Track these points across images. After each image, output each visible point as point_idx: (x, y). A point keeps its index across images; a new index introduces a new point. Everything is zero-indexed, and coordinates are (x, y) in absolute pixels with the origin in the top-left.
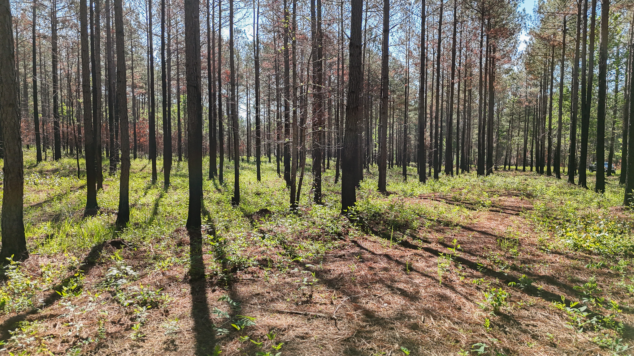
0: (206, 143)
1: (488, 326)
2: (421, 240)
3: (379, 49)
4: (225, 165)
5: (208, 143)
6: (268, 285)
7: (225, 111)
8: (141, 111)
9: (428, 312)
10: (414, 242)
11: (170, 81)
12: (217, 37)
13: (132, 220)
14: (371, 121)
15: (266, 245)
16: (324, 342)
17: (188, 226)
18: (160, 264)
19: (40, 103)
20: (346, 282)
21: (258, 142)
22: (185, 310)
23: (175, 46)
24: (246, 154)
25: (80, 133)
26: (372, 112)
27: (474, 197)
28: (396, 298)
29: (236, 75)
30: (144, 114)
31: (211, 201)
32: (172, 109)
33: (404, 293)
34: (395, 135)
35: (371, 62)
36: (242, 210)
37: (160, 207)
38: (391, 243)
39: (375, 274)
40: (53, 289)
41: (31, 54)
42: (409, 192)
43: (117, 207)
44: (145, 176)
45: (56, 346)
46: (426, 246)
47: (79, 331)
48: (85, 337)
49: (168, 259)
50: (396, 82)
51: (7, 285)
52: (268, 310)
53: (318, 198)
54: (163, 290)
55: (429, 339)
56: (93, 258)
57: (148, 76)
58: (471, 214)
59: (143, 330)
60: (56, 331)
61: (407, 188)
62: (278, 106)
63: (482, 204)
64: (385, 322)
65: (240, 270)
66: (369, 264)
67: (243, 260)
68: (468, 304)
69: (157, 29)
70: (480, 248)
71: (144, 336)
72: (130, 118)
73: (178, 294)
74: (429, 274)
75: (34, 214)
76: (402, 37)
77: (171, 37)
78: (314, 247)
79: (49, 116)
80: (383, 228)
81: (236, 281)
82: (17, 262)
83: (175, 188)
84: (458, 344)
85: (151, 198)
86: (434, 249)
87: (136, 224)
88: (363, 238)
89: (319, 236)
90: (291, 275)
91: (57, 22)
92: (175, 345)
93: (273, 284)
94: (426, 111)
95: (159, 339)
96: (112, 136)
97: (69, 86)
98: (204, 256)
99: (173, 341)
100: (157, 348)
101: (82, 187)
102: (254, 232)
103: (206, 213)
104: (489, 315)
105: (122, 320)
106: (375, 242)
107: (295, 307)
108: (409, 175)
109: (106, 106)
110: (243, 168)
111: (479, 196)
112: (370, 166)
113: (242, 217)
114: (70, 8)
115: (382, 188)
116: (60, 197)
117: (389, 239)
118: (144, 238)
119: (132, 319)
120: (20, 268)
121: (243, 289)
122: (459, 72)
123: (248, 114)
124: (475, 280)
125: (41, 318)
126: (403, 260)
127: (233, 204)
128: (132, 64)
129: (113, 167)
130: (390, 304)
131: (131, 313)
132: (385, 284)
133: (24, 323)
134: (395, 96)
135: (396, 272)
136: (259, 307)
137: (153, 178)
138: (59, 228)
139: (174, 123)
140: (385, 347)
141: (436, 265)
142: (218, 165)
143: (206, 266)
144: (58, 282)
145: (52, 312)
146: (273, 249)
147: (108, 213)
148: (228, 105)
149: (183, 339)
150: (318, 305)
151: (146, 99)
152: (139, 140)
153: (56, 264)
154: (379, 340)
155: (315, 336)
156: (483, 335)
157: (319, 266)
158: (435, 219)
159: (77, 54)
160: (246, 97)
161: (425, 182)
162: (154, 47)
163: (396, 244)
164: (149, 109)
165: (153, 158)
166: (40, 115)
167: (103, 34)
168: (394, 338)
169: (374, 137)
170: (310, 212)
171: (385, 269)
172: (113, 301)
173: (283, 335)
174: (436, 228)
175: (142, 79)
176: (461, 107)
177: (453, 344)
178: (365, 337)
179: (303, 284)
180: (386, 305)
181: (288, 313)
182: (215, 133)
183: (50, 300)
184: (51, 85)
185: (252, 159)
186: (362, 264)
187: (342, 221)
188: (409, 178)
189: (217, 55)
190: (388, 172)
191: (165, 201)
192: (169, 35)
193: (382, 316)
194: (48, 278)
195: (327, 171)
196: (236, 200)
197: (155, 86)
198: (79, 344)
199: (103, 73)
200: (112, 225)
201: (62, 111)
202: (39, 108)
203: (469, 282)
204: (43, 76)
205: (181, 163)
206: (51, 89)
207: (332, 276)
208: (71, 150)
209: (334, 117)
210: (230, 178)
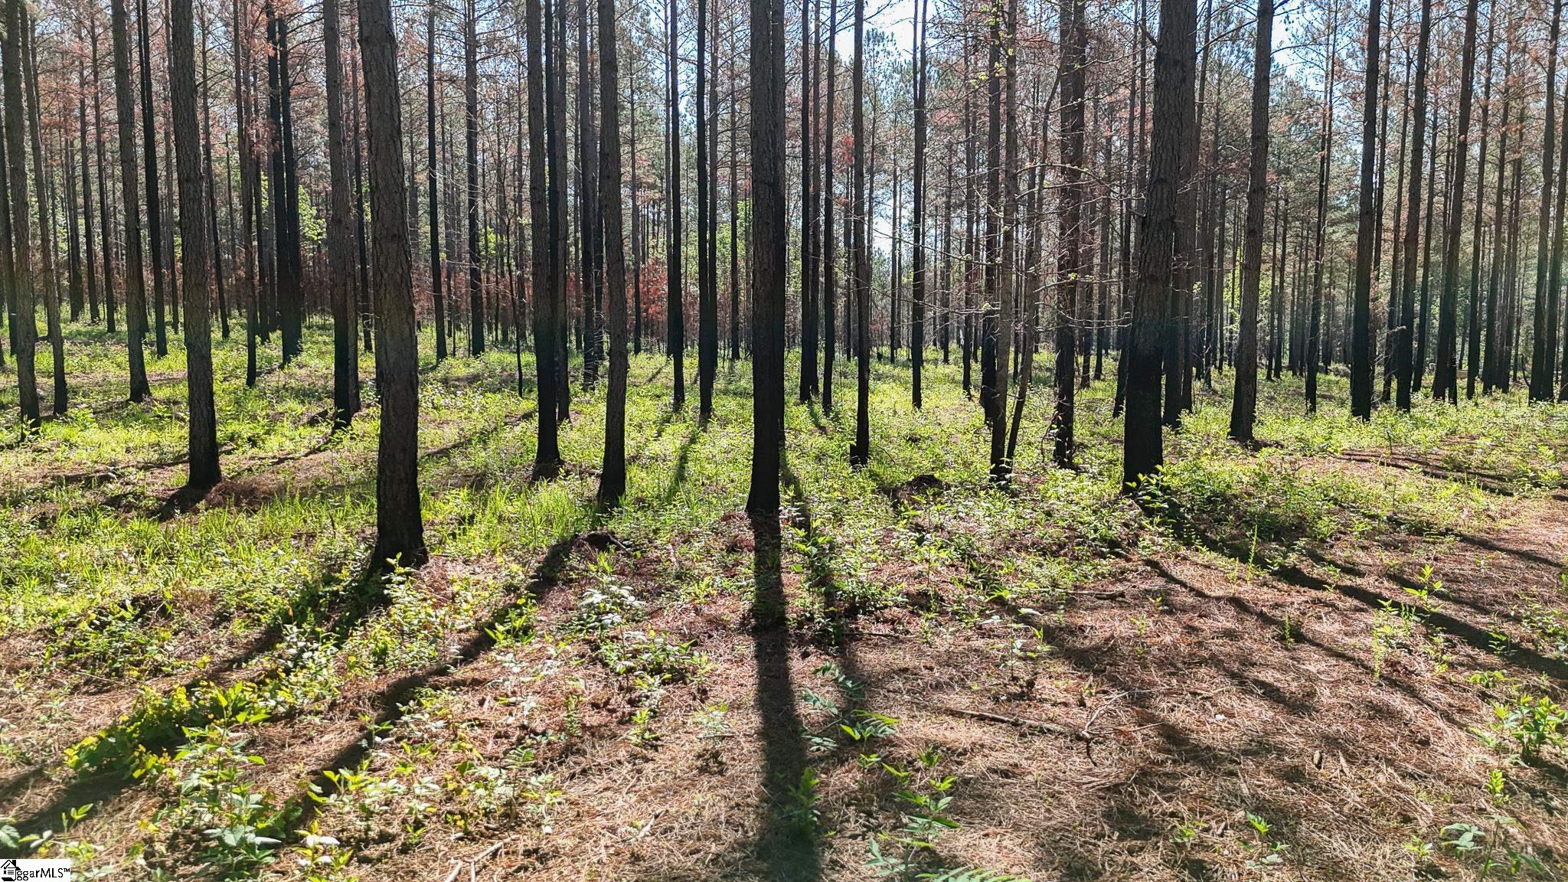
0: (795, 316)
1: (1498, 789)
2: (1337, 566)
3: (1248, 60)
4: (837, 369)
5: (799, 316)
6: (929, 651)
7: (842, 238)
8: (651, 244)
9: (1332, 743)
10: (1318, 572)
11: (714, 168)
12: (824, 57)
13: (631, 492)
14: (1222, 253)
15: (927, 561)
16: (1056, 788)
17: (751, 508)
18: (690, 589)
19: (442, 229)
20: (1123, 658)
21: (918, 312)
22: (743, 690)
23: (727, 86)
24: (887, 342)
25: (522, 295)
26: (1223, 229)
27: (1511, 459)
28: (1250, 704)
29: (867, 149)
30: (658, 249)
31: (803, 454)
32: (718, 236)
33: (1271, 694)
34: (1289, 290)
35: (1223, 95)
36: (874, 476)
37: (690, 464)
38: (1250, 570)
39: (1200, 644)
40: (476, 628)
41: (426, 118)
42: (1318, 441)
43: (599, 461)
44: (658, 392)
45: (484, 742)
46: (1349, 583)
47: (529, 717)
48: (540, 729)
49: (707, 580)
50: (1295, 146)
51: (389, 615)
52: (925, 707)
53: (1065, 452)
54: (695, 644)
55: (1328, 806)
56: (552, 570)
57: (668, 158)
58: (1496, 503)
59: (654, 726)
60: (485, 714)
61: (1315, 431)
62: (970, 221)
63: (1531, 479)
64: (1215, 757)
65: (864, 614)
66: (1185, 618)
67: (873, 590)
68: (1451, 734)
69: (687, 46)
70: (1508, 594)
71: (657, 739)
72: (629, 259)
73: (726, 657)
74: (1350, 653)
75: (434, 471)
76: (1316, 24)
77: (720, 62)
78: (1045, 571)
79: (460, 259)
80: (1234, 532)
81: (855, 636)
82: (407, 569)
83: (725, 422)
84: (1407, 828)
85: (670, 443)
86: (1372, 590)
87: (639, 500)
88: (1177, 556)
89: (1061, 546)
90: (984, 633)
91: (477, 44)
92: (721, 763)
93: (942, 649)
94: (1380, 224)
95: (687, 747)
96: (589, 300)
97: (501, 189)
98: (784, 577)
99: (716, 755)
100: (682, 765)
101: (527, 416)
102: (900, 527)
103: (791, 480)
104: (1506, 762)
105: (612, 701)
106: (1207, 567)
107: (990, 704)
108: (1324, 397)
109: (576, 231)
110: (879, 378)
111: (1524, 456)
112: (1214, 373)
113: (873, 492)
114: (503, 9)
115: (1242, 429)
116: (484, 437)
117: (1244, 559)
118: (656, 531)
119: (631, 702)
120: (412, 582)
121: (870, 656)
122: (1485, 110)
123: (896, 241)
124: (1477, 675)
125: (456, 685)
126: (1278, 613)
127: (853, 463)
128: (633, 132)
129: (590, 372)
130: (1232, 716)
131: (630, 690)
132: (1224, 669)
133: (424, 691)
134: (1291, 184)
135: (1258, 642)
136: (907, 698)
137: (676, 398)
138: (485, 505)
139: (722, 269)
140: (1209, 813)
141: (1368, 630)
142: (821, 370)
143: (789, 599)
144: (485, 616)
145: (477, 675)
146: (944, 570)
147: (581, 473)
148: (847, 223)
149: (737, 751)
150: (1047, 706)
151: (663, 214)
152: (646, 310)
153: (481, 577)
154: (1196, 797)
155: (1036, 772)
156: (1481, 811)
157: (1055, 617)
158: (1385, 513)
159: (516, 114)
160: (891, 202)
161: (1367, 417)
162: (681, 88)
163: (1264, 574)
164: (669, 237)
165: (676, 352)
166: (443, 255)
167: (572, 65)
168: (1236, 796)
169: (1227, 296)
170: (1041, 487)
171: (1230, 634)
172: (594, 661)
173: (960, 763)
174: (1384, 537)
175: (653, 166)
176: (1489, 210)
177: (1393, 824)
178: (1160, 787)
179: (1013, 655)
180: (1220, 717)
181: (973, 716)
182: (815, 291)
183: (470, 653)
184: (464, 187)
185: (903, 353)
186: (1167, 618)
187: (1123, 510)
188: (1324, 407)
189: (824, 100)
190: (1264, 389)
191: (702, 450)
192: (714, 59)
193: (1209, 742)
194: (465, 606)
195: (1097, 384)
196: (860, 453)
197: (683, 182)
198: (529, 741)
199: (571, 156)
200: (590, 501)
201: (486, 247)
202: (442, 241)
203: (1461, 678)
204: (448, 167)
205: (739, 364)
206: (464, 197)
207: (1087, 642)
208: (505, 334)
209: (1117, 245)
210: (847, 399)
